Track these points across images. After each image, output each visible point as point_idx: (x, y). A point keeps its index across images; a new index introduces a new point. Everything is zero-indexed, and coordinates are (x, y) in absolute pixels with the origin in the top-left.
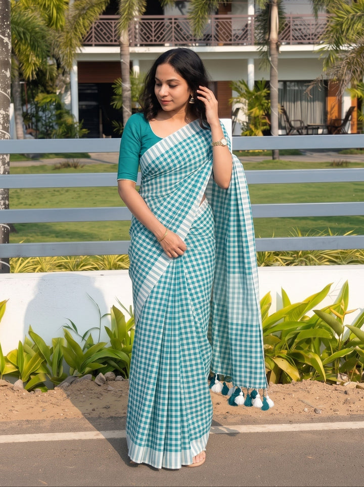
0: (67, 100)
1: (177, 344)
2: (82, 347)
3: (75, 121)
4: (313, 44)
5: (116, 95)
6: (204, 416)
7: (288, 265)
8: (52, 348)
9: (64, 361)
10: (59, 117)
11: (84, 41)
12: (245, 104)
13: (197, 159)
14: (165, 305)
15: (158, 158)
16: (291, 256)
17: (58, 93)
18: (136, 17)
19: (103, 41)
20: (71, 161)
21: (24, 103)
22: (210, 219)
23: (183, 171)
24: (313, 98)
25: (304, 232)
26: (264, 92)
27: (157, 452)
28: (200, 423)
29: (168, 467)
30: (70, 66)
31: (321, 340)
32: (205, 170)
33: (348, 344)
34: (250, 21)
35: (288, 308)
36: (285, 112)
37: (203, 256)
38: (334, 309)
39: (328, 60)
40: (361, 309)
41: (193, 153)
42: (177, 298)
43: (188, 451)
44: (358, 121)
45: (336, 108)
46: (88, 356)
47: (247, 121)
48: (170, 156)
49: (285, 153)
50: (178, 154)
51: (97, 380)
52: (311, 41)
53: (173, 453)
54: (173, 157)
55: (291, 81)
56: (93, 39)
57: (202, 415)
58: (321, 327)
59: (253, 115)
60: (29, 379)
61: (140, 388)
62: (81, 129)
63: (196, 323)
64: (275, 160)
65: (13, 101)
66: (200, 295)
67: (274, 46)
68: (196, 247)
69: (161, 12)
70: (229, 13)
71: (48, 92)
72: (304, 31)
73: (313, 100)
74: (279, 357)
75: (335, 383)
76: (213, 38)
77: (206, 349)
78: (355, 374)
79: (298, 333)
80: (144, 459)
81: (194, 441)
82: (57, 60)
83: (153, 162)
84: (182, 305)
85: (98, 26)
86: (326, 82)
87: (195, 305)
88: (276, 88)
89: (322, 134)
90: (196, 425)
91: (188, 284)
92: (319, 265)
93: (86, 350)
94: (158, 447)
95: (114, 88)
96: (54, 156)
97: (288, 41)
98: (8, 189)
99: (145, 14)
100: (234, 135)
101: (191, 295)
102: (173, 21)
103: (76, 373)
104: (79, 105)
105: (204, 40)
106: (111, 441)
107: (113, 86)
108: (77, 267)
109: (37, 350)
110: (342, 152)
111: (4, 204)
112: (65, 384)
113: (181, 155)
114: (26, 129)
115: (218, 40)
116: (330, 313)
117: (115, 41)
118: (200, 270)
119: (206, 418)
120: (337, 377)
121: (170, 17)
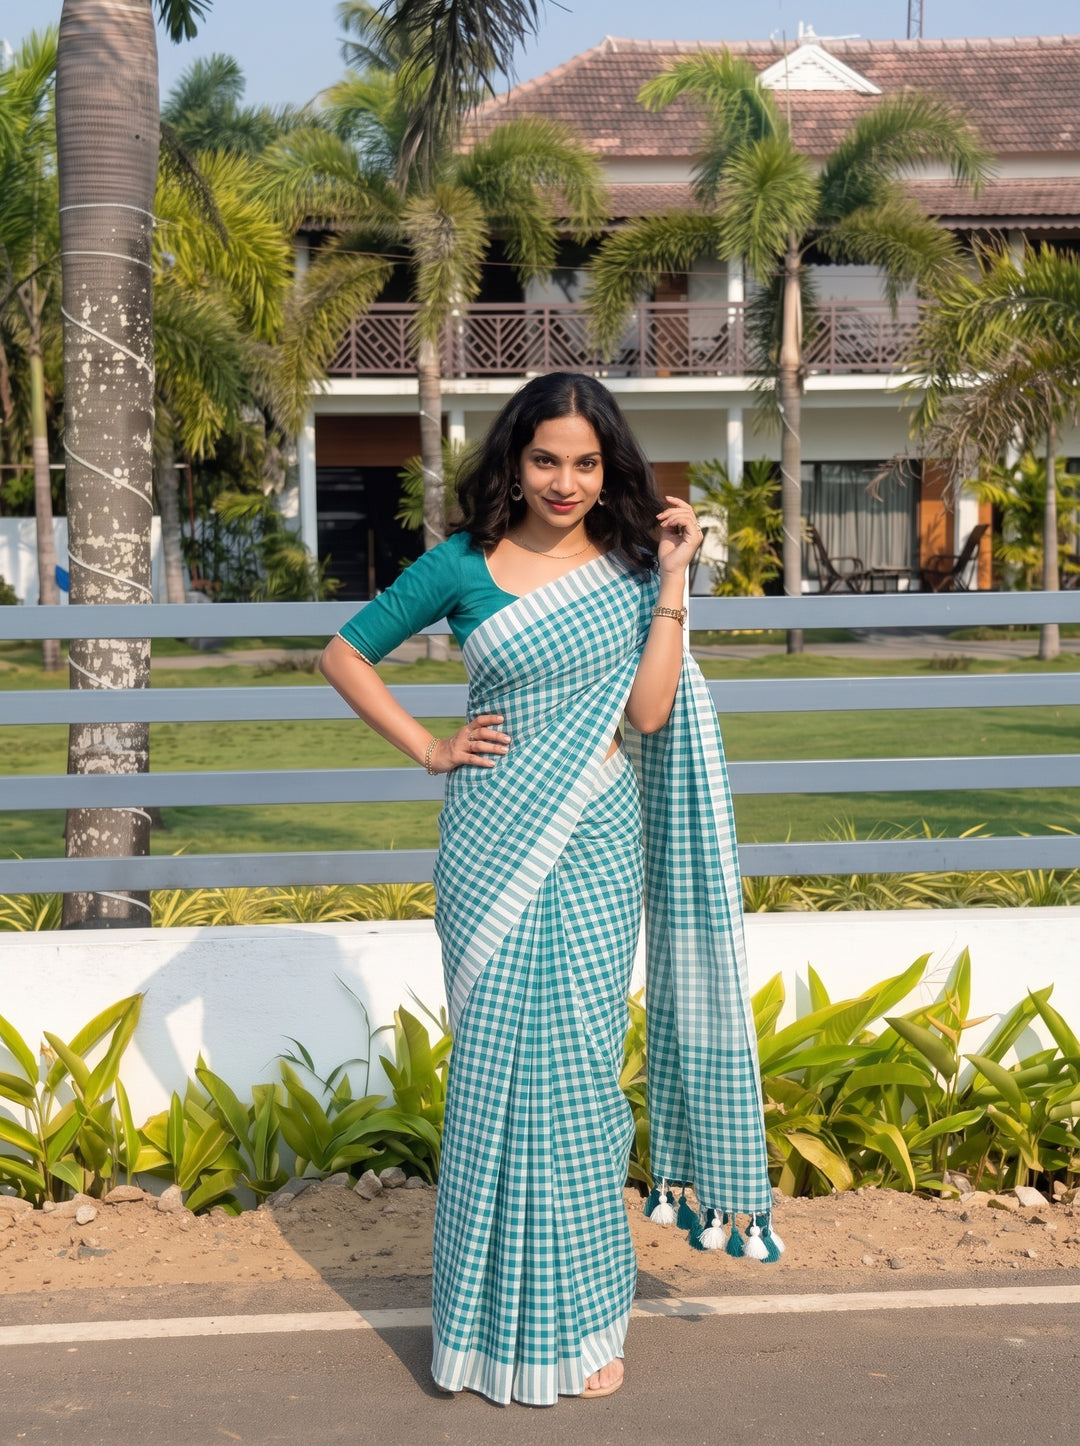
0: (289, 510)
1: (546, 1103)
2: (325, 1109)
3: (309, 561)
4: (886, 373)
5: (409, 496)
6: (614, 1275)
7: (823, 908)
8: (253, 1108)
9: (281, 1141)
10: (270, 548)
11: (332, 365)
12: (720, 517)
13: (601, 652)
14: (515, 1010)
15: (506, 645)
16: (831, 888)
17: (267, 492)
18: (456, 305)
19: (376, 366)
20: (297, 656)
21: (186, 514)
22: (630, 799)
23: (566, 678)
24: (886, 502)
25: (864, 828)
26: (766, 490)
27: (499, 1364)
28: (604, 1292)
29: (525, 1400)
30: (297, 424)
31: (903, 1090)
32: (618, 686)
33: (968, 1099)
34: (733, 316)
35: (823, 1014)
36: (817, 540)
37: (611, 888)
38: (936, 1016)
39: (921, 413)
40: (1001, 1016)
41: (591, 636)
42: (545, 992)
43: (573, 1361)
44: (994, 559)
45: (941, 530)
46: (339, 1128)
47: (726, 559)
48: (535, 641)
49: (816, 636)
50: (555, 636)
51: (361, 1186)
52: (880, 365)
53: (538, 1368)
54: (544, 643)
55: (832, 463)
56: (353, 360)
57: (609, 1272)
58: (904, 1058)
59: (740, 546)
60: (198, 1183)
61: (458, 1194)
62: (324, 578)
63: (591, 1051)
64: (791, 656)
65: (159, 508)
66: (601, 983)
67: (791, 378)
68: (593, 866)
69: (518, 296)
70: (683, 297)
71: (245, 490)
72: (863, 341)
73: (886, 509)
74: (803, 1131)
75: (938, 1194)
76: (643, 357)
77: (619, 1113)
78: (986, 1174)
79: (849, 1074)
80: (472, 1380)
81: (591, 1336)
82: (266, 413)
83: (495, 653)
84: (558, 1009)
85: (365, 329)
86: (916, 465)
87: (589, 1007)
88: (795, 478)
89: (908, 591)
90: (595, 1297)
91: (573, 958)
92: (901, 907)
93: (334, 1115)
94: (500, 1352)
95: (402, 479)
96: (259, 643)
97: (824, 365)
98: (146, 725)
99: (479, 299)
100: (694, 592)
101: (581, 982)
102: (547, 317)
103: (312, 1169)
104: (319, 521)
105: (622, 362)
106: (388, 1335)
107: (401, 475)
108: (312, 913)
109: (217, 1113)
110: (954, 634)
111: (139, 760)
112: (284, 1196)
113: (564, 638)
114: (192, 578)
115: (654, 363)
116: (927, 1024)
117: (407, 366)
118: (602, 923)
119: (619, 1279)
120: (941, 1179)
121: (539, 308)
